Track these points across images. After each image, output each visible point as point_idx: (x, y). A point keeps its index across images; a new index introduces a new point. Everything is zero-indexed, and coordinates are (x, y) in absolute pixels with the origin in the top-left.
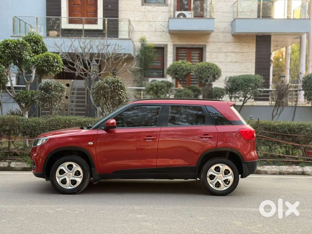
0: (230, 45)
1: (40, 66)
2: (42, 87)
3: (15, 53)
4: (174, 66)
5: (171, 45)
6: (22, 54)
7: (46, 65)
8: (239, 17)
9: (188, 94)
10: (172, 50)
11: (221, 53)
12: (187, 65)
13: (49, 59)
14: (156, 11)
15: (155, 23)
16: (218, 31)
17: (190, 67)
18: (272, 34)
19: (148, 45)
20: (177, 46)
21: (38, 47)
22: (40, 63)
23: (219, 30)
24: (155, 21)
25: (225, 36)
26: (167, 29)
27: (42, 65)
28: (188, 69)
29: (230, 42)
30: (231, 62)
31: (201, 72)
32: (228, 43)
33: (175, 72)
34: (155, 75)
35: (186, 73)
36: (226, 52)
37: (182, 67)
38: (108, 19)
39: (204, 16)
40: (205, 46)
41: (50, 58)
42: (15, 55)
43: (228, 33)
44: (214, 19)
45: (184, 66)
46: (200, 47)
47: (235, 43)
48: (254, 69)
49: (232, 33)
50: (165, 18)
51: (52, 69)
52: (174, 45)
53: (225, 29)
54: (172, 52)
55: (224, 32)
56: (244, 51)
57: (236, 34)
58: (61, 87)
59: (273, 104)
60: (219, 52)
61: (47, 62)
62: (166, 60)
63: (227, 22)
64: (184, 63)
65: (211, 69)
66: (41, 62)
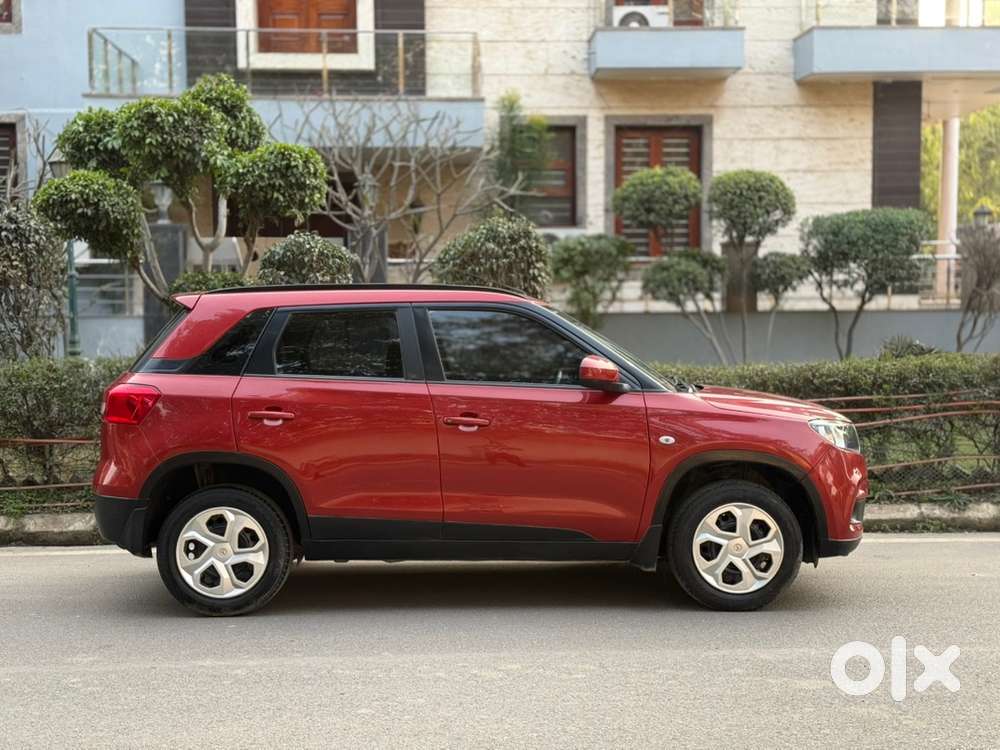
0: (791, 114)
1: (261, 188)
2: (277, 258)
3: (176, 144)
4: (642, 184)
5: (599, 120)
6: (197, 149)
7: (280, 185)
8: (822, 24)
9: (691, 277)
10: (601, 137)
11: (763, 143)
12: (685, 181)
13: (293, 163)
14: (548, 8)
15: (543, 45)
16: (750, 71)
17: (695, 187)
18: (924, 79)
19: (528, 119)
20: (617, 123)
21: (239, 126)
22: (261, 177)
23: (753, 68)
24: (543, 41)
25: (772, 84)
26: (585, 66)
27: (269, 184)
28: (689, 193)
29: (788, 106)
30: (796, 171)
31: (735, 203)
32: (785, 109)
33: (647, 205)
34: (547, 217)
35: (682, 207)
36: (779, 139)
37: (670, 187)
38: (405, 35)
39: (705, 21)
40: (709, 120)
41: (295, 160)
42: (175, 153)
43: (784, 75)
44: (742, 29)
45: (677, 186)
46: (694, 123)
47: (806, 110)
48: (868, 191)
49: (798, 78)
50: (578, 29)
51: (298, 196)
52: (607, 118)
53: (772, 63)
54: (602, 142)
55: (771, 73)
56: (834, 135)
57: (811, 78)
58: (340, 258)
59: (954, 304)
60: (753, 140)
61: (284, 176)
62: (584, 168)
63: (779, 41)
64: (674, 175)
65: (767, 192)
66: (266, 175)
